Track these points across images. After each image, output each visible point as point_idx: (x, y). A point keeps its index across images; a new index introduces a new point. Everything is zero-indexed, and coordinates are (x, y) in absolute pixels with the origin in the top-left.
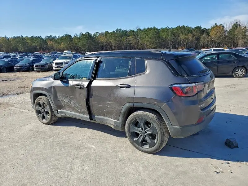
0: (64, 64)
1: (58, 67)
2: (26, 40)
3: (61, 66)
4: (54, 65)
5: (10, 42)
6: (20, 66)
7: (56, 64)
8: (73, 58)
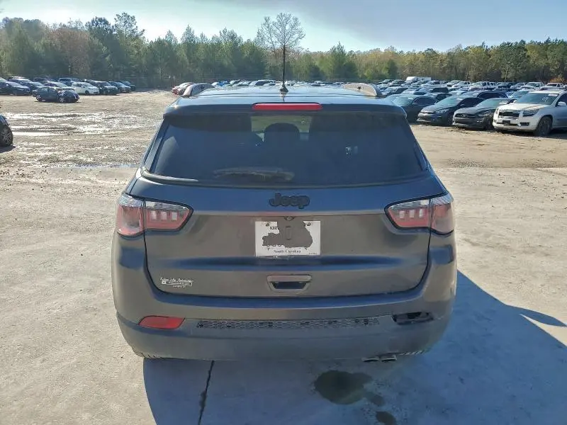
0: (521, 115)
1: (504, 122)
2: (526, 50)
3: (513, 121)
4: (496, 117)
5: (490, 56)
6: (429, 113)
7: (500, 114)
8: (559, 101)
